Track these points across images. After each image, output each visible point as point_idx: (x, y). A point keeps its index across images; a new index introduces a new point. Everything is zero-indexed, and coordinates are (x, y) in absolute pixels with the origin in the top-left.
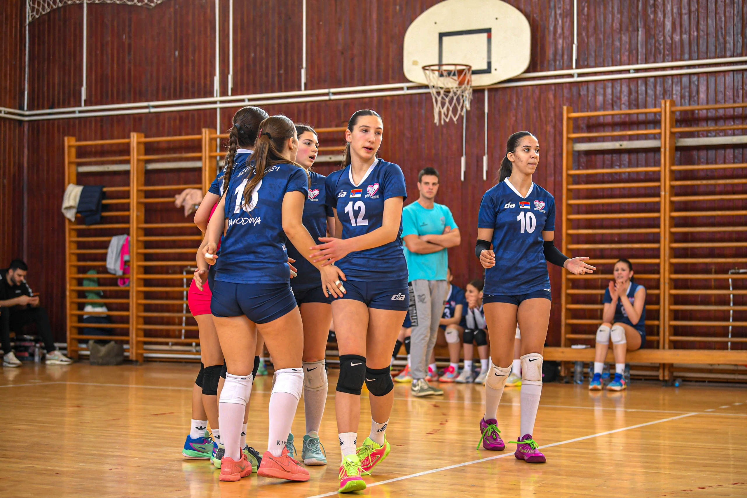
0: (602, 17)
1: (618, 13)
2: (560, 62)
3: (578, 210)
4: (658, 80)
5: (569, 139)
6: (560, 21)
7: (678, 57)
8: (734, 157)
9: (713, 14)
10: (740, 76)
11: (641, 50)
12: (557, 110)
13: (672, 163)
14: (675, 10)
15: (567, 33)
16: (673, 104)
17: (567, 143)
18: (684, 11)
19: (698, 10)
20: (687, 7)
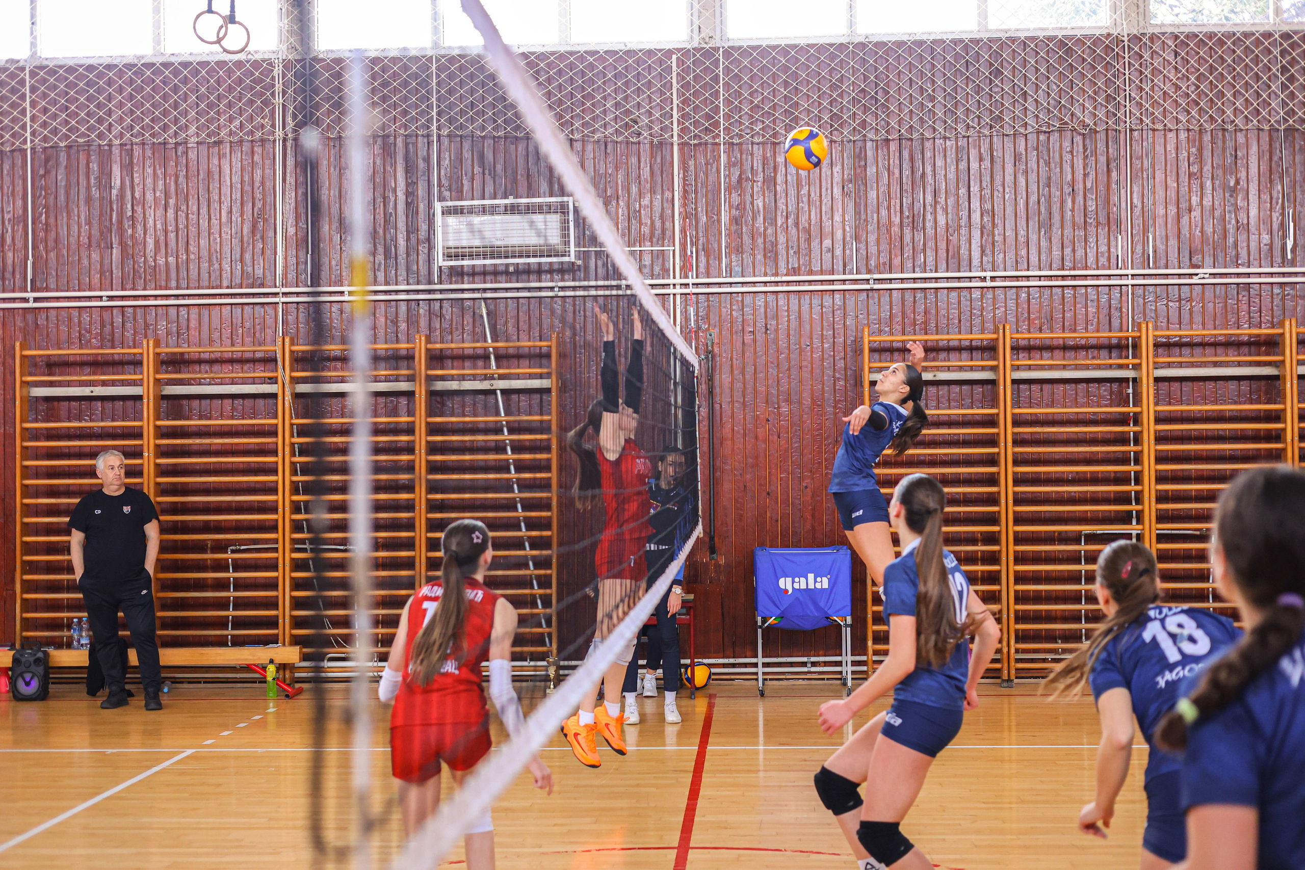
0: (65, 228)
1: (86, 224)
2: (10, 281)
3: (38, 473)
4: (138, 310)
5: (22, 382)
6: (10, 230)
7: (163, 284)
8: (233, 409)
9: (207, 234)
10: (239, 310)
11: (117, 273)
12: (8, 342)
13: (158, 418)
14: (159, 226)
15: (19, 244)
16: (157, 344)
17: (21, 387)
18: (170, 228)
19: (187, 227)
20: (173, 223)
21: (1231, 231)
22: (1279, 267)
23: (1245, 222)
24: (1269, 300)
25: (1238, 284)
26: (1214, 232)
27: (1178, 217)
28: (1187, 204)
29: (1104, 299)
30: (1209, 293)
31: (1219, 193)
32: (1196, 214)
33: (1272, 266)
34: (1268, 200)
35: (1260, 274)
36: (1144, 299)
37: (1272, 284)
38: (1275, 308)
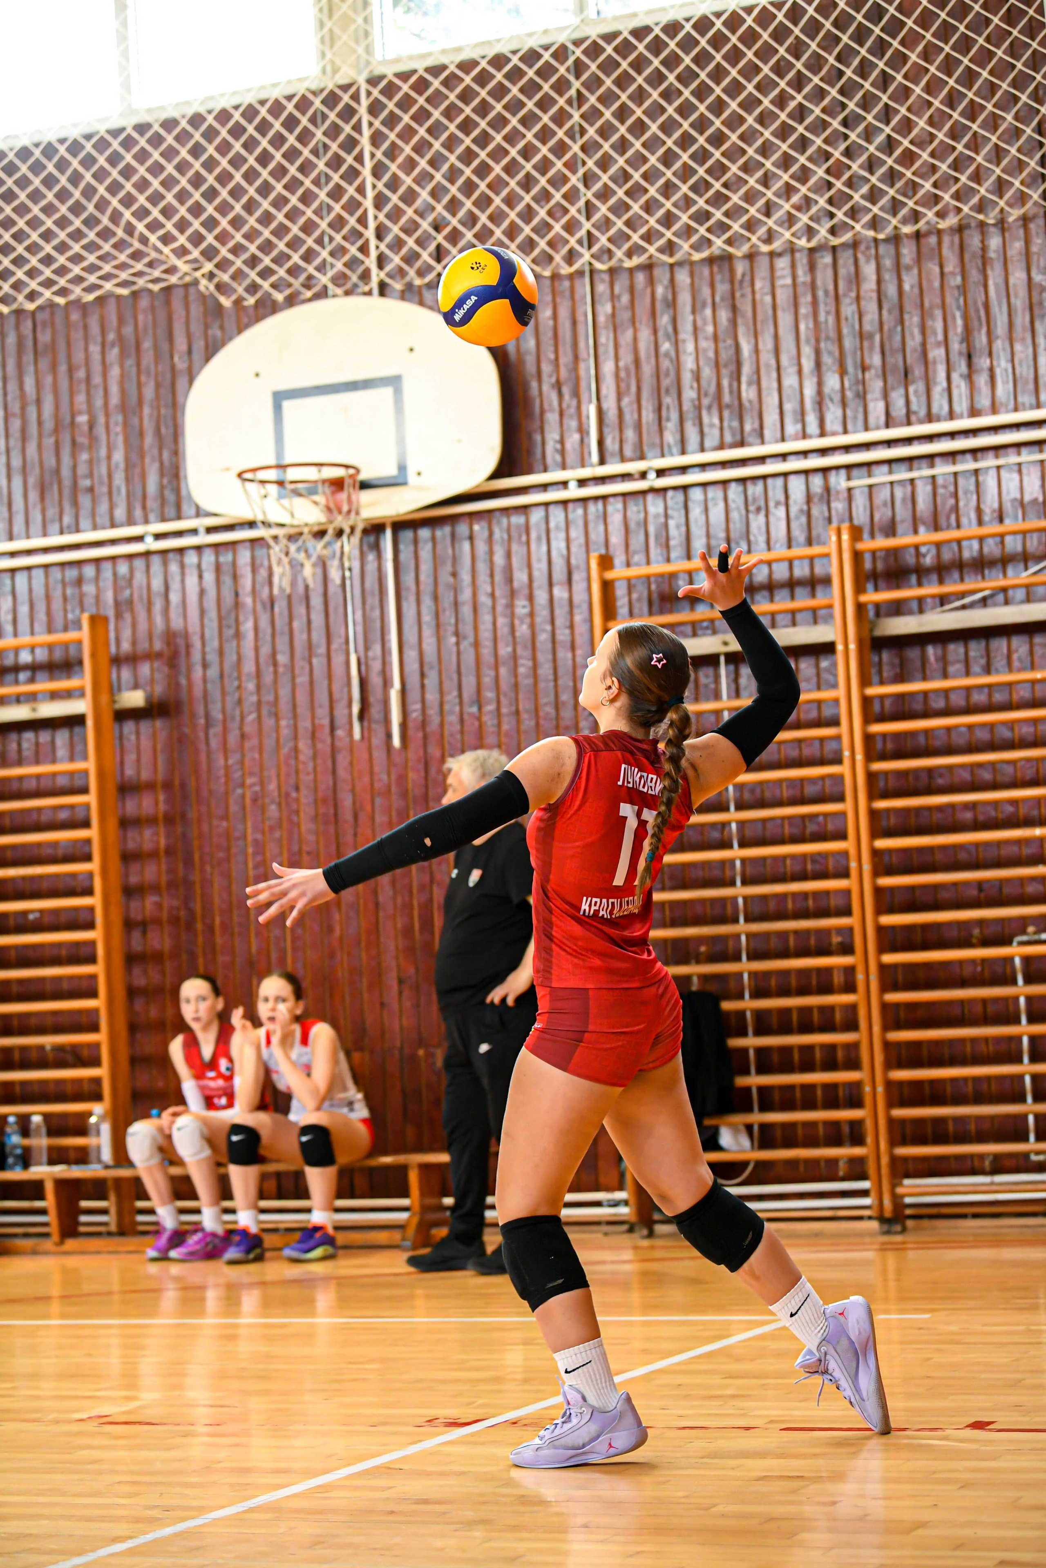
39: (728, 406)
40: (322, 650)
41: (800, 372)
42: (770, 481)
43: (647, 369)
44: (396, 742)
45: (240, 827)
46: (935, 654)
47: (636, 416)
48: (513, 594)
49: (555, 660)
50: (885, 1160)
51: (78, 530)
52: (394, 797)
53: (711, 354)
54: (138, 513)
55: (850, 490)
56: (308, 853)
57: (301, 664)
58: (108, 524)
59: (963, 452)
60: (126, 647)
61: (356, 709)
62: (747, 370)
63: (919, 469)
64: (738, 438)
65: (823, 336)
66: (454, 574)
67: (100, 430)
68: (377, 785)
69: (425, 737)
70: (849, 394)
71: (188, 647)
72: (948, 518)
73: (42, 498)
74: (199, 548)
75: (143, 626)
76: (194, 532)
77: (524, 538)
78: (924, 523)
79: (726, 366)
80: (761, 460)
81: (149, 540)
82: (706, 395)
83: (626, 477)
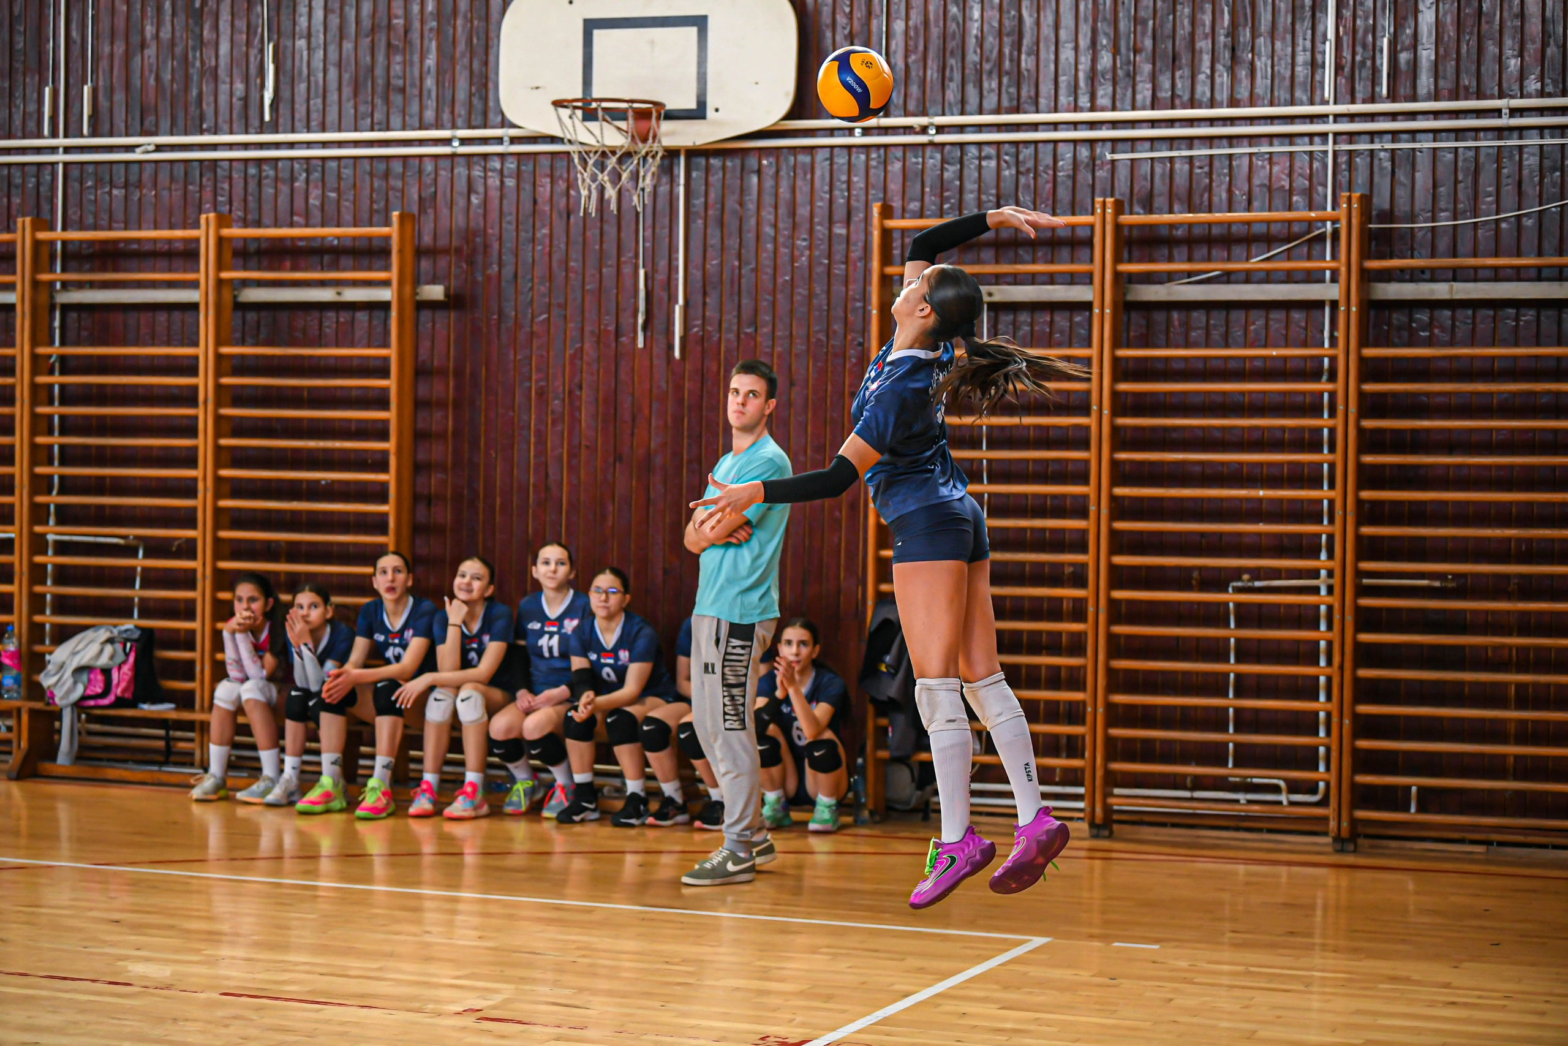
5: (884, 276)
21: (195, 78)
22: (257, 133)
23: (213, 63)
24: (242, 185)
25: (201, 161)
26: (173, 80)
27: (127, 57)
28: (139, 39)
29: (31, 183)
30: (164, 177)
31: (181, 17)
32: (151, 51)
33: (247, 132)
34: (245, 29)
35: (231, 146)
36: (81, 184)
37: (246, 161)
38: (250, 198)
39: (1007, 73)
40: (612, 262)
41: (1076, 48)
42: (1040, 145)
43: (935, 32)
44: (677, 354)
45: (525, 418)
46: (1179, 320)
47: (921, 73)
48: (794, 226)
49: (829, 292)
50: (1099, 773)
51: (388, 129)
52: (670, 404)
53: (996, 24)
54: (446, 116)
55: (1113, 161)
56: (587, 447)
57: (591, 271)
58: (417, 125)
59: (1220, 137)
60: (427, 239)
61: (641, 320)
62: (1027, 41)
63: (1179, 149)
64: (1015, 103)
65: (1100, 17)
66: (741, 204)
67: (415, 36)
68: (655, 391)
69: (703, 352)
70: (1120, 73)
71: (486, 247)
72: (1202, 196)
73: (356, 94)
74: (502, 156)
75: (444, 222)
76: (499, 140)
77: (809, 177)
78: (1179, 199)
79: (1008, 35)
80: (1034, 126)
81: (456, 143)
82: (988, 60)
83: (908, 130)
